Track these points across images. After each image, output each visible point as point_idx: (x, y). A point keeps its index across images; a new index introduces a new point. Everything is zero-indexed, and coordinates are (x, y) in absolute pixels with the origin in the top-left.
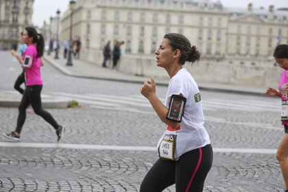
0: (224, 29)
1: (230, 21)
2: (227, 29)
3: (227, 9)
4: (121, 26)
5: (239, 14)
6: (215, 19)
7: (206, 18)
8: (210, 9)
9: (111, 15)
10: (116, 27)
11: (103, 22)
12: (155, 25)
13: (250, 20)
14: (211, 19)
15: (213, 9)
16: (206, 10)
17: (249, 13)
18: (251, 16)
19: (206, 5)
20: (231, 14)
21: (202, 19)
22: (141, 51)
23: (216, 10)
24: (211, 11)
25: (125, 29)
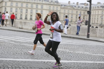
0: (59, 11)
1: (61, 8)
2: (60, 11)
3: (60, 3)
4: (18, 8)
5: (65, 5)
6: (55, 7)
7: (52, 7)
8: (53, 3)
9: (14, 4)
10: (16, 9)
11: (11, 7)
12: (32, 9)
13: (69, 8)
14: (54, 7)
15: (55, 3)
16: (52, 3)
17: (69, 5)
18: (69, 6)
19: (52, 1)
20: (62, 5)
21: (50, 7)
22: (26, 18)
23: (56, 4)
24: (54, 4)
25: (20, 10)
